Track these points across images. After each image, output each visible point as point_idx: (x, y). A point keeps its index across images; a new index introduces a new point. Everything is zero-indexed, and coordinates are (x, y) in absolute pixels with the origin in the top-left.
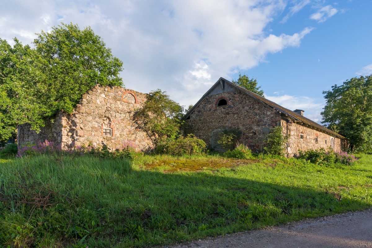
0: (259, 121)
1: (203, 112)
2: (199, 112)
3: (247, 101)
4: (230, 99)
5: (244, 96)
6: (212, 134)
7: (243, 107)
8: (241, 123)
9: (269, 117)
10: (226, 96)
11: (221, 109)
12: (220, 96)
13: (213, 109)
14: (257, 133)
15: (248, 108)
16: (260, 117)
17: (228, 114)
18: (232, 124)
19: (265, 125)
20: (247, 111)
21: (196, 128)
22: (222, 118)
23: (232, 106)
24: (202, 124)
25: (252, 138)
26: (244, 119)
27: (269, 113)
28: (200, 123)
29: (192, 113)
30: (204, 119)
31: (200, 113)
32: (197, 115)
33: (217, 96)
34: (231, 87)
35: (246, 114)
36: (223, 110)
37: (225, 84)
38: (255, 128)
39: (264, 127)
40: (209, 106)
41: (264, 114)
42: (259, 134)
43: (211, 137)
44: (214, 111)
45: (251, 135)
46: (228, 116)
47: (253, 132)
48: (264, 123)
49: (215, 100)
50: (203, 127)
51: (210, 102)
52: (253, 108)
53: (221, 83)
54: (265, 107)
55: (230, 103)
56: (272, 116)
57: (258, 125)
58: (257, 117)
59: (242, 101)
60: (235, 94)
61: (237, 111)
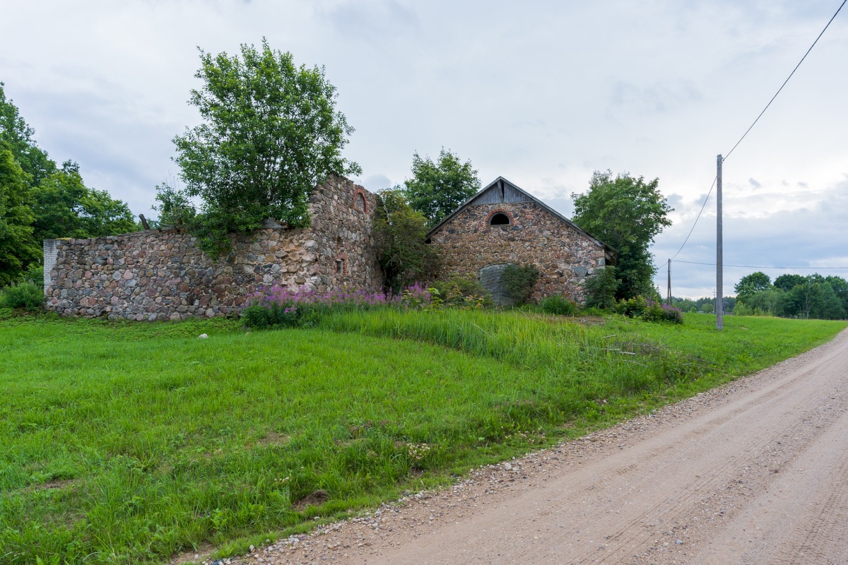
0: (570, 256)
1: (460, 233)
2: (452, 231)
3: (548, 222)
4: (516, 216)
5: (542, 213)
6: (481, 273)
7: (541, 232)
8: (537, 258)
9: (585, 251)
10: (507, 208)
11: (497, 231)
12: (496, 208)
13: (481, 230)
14: (565, 273)
15: (549, 233)
16: (571, 250)
17: (513, 240)
18: (520, 257)
19: (579, 262)
20: (548, 239)
21: (446, 261)
22: (501, 246)
23: (520, 227)
24: (459, 254)
25: (557, 282)
26: (542, 251)
27: (585, 244)
28: (454, 253)
29: (437, 233)
30: (462, 246)
31: (454, 235)
32: (447, 239)
33: (490, 207)
34: (517, 195)
35: (546, 243)
36: (502, 232)
37: (506, 189)
38: (563, 266)
39: (576, 265)
40: (474, 223)
41: (577, 244)
42: (569, 276)
43: (479, 279)
44: (484, 232)
45: (555, 277)
46: (512, 243)
47: (558, 273)
48: (576, 260)
49: (486, 213)
50: (461, 261)
51: (475, 217)
52: (558, 233)
53: (499, 186)
54: (578, 233)
55: (516, 221)
56: (590, 248)
57: (568, 263)
58: (566, 249)
59: (539, 221)
60: (525, 207)
61: (530, 237)
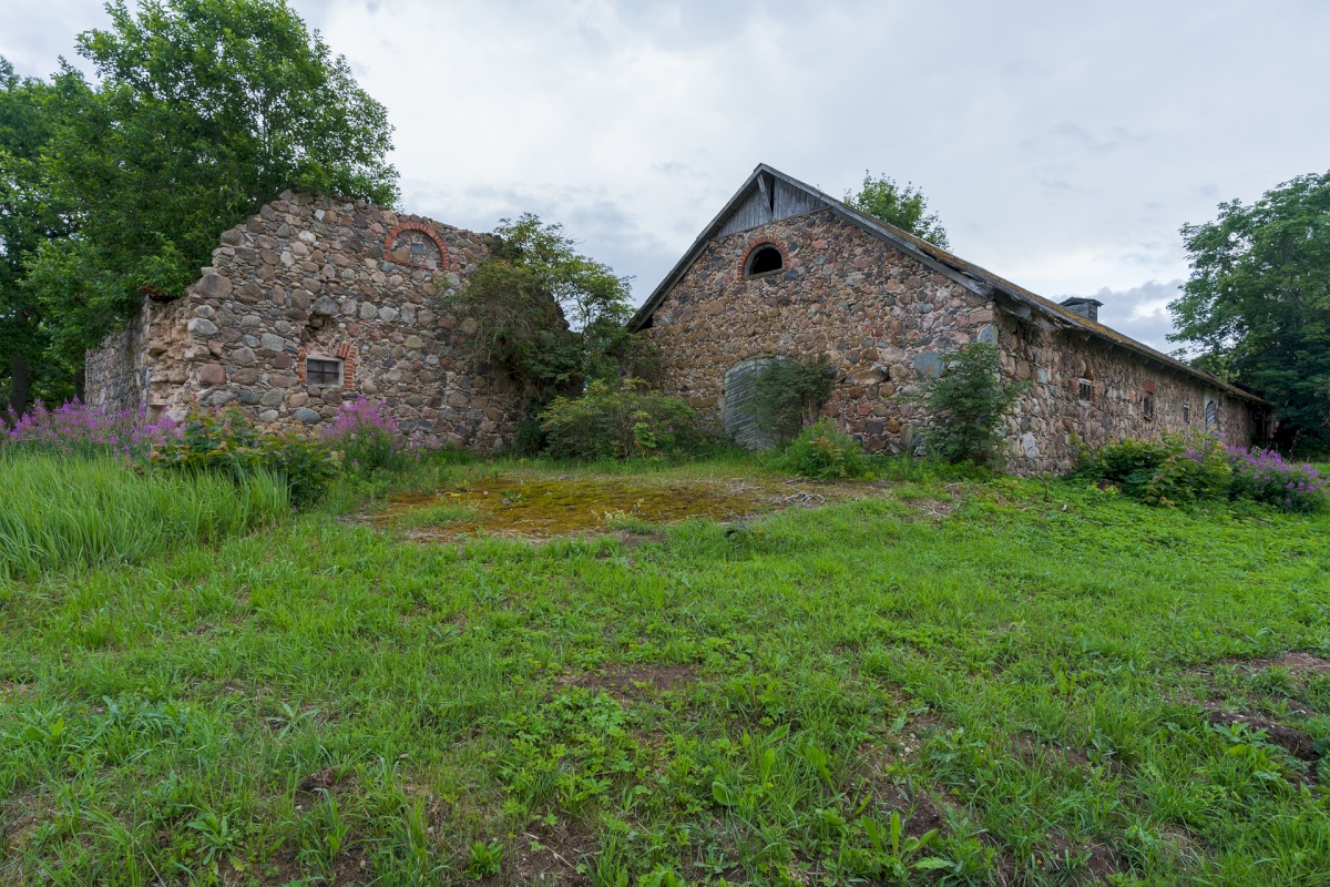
0: (905, 327)
1: (696, 299)
2: (684, 299)
3: (859, 250)
4: (793, 246)
5: (847, 231)
6: (727, 381)
7: (843, 275)
8: (833, 338)
9: (942, 311)
10: (778, 234)
11: (761, 285)
12: (757, 236)
13: (731, 287)
14: (893, 373)
15: (859, 276)
16: (908, 311)
17: (786, 302)
18: (800, 341)
19: (926, 342)
20: (857, 290)
21: (673, 360)
22: (764, 319)
23: (801, 270)
24: (694, 343)
25: (875, 393)
26: (843, 321)
27: (942, 293)
28: (687, 341)
29: (661, 305)
30: (700, 326)
31: (688, 306)
32: (676, 314)
33: (746, 236)
34: (799, 200)
35: (852, 300)
36: (767, 287)
37: (778, 192)
38: (888, 354)
39: (920, 350)
40: (719, 275)
41: (922, 297)
42: (904, 379)
43: (723, 392)
44: (735, 293)
45: (871, 381)
46: (784, 311)
47: (878, 372)
48: (921, 336)
49: (739, 252)
50: (697, 357)
51: (721, 262)
52: (880, 274)
53: (762, 186)
54: (926, 268)
55: (792, 260)
56: (956, 302)
57: (900, 345)
58: (897, 311)
59: (840, 252)
60: (811, 225)
61: (821, 292)
